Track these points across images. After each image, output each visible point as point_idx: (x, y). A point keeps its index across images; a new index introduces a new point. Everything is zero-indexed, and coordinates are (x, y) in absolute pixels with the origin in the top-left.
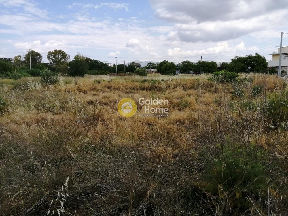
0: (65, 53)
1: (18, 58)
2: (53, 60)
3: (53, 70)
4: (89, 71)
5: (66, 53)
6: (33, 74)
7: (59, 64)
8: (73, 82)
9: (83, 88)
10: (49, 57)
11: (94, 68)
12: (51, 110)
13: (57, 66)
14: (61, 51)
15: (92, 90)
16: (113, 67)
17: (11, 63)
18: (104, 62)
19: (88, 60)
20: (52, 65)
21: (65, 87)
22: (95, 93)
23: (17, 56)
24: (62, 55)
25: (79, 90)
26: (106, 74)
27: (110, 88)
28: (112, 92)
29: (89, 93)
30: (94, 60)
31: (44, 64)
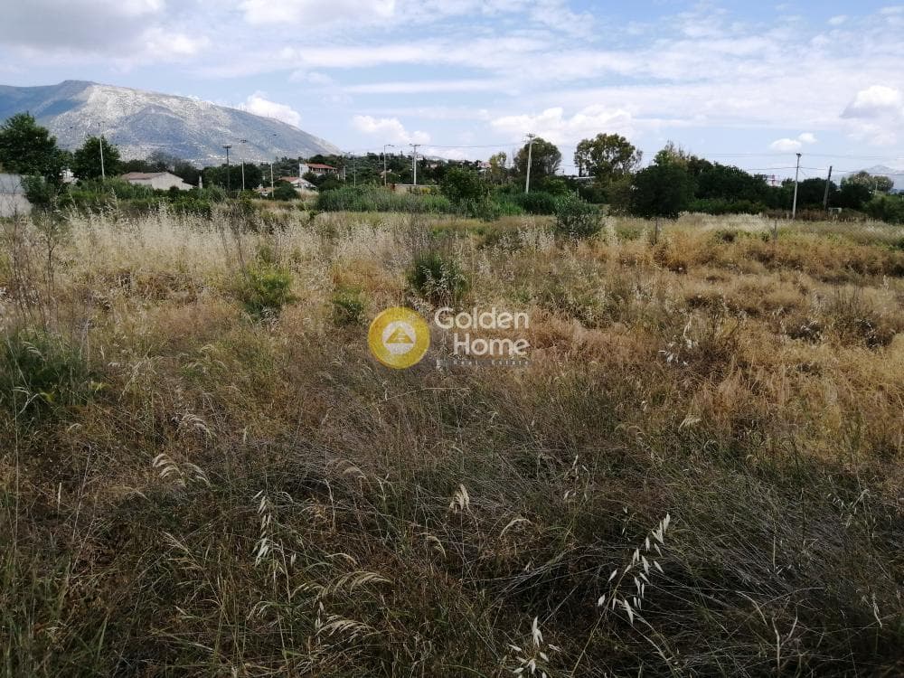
0: (627, 145)
1: (499, 160)
2: (591, 164)
3: (588, 195)
4: (697, 201)
5: (631, 144)
6: (531, 207)
7: (607, 176)
8: (645, 233)
9: (673, 254)
10: (581, 158)
11: (713, 191)
12: (579, 312)
13: (599, 183)
14: (616, 137)
15: (704, 263)
16: (781, 190)
17: (480, 174)
18: (752, 173)
19: (697, 166)
20: (584, 182)
21: (621, 248)
22: (715, 272)
23: (497, 154)
24: (617, 149)
25: (662, 259)
26: (753, 213)
27: (768, 260)
28: (776, 274)
29: (693, 271)
30: (716, 164)
31: (565, 178)
